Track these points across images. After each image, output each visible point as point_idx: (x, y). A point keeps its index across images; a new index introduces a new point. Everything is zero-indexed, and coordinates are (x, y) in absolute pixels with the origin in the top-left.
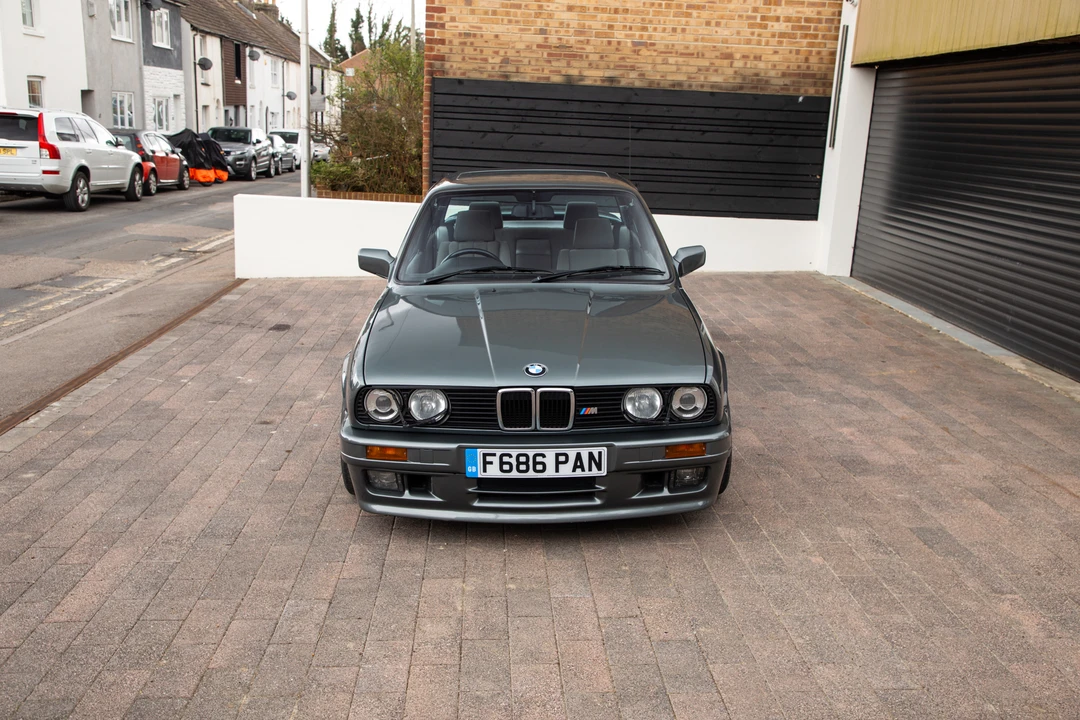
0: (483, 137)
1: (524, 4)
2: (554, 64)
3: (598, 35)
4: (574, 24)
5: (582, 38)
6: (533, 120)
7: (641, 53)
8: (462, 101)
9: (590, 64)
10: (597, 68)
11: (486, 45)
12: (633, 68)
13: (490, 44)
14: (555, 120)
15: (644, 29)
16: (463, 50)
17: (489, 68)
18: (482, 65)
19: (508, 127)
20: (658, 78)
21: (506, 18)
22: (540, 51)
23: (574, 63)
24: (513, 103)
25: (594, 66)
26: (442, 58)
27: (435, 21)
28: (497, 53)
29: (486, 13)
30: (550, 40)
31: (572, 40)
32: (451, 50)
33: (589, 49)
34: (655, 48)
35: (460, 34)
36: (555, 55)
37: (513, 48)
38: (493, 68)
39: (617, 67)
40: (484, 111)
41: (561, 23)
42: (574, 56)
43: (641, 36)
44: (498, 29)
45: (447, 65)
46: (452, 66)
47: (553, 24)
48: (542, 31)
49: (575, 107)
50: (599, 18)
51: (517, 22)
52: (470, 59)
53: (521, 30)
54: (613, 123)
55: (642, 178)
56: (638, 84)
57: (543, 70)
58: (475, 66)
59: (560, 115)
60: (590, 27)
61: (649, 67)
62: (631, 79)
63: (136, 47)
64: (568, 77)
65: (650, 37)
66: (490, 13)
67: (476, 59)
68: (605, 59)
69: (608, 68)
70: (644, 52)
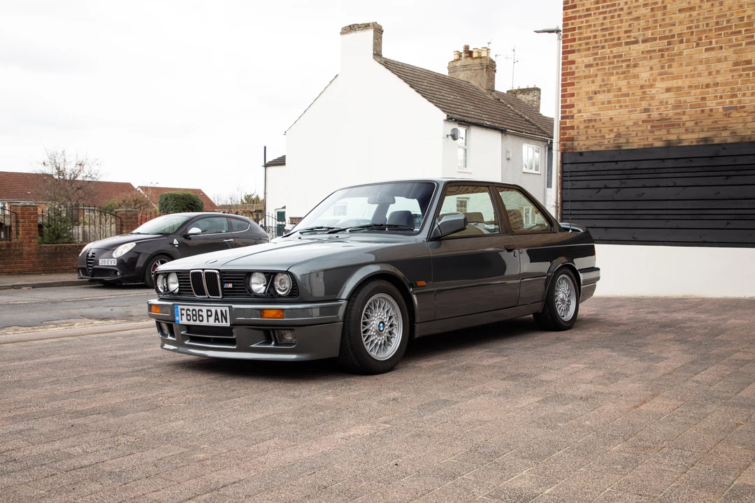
0: (598, 192)
1: (631, 92)
2: (656, 133)
3: (692, 107)
4: (672, 101)
5: (679, 111)
6: (636, 176)
7: (731, 116)
8: (582, 167)
9: (686, 130)
10: (693, 132)
11: (604, 126)
12: (725, 129)
13: (606, 125)
14: (654, 176)
15: (734, 96)
16: (587, 132)
17: (606, 142)
18: (600, 141)
19: (616, 184)
20: (749, 133)
21: (618, 105)
22: (645, 125)
23: (673, 131)
24: (620, 166)
25: (690, 130)
26: (572, 139)
27: (568, 114)
28: (611, 131)
29: (603, 103)
30: (652, 116)
31: (671, 113)
32: (578, 132)
33: (685, 118)
34: (745, 109)
35: (585, 121)
36: (658, 126)
37: (624, 125)
38: (609, 142)
39: (710, 130)
40: (598, 173)
41: (661, 102)
42: (673, 125)
43: (732, 102)
44: (611, 113)
45: (576, 143)
46: (579, 144)
47: (655, 103)
48: (646, 110)
49: (670, 164)
50: (692, 93)
51: (626, 106)
52: (592, 137)
53: (630, 111)
54: (705, 174)
55: (733, 217)
56: (730, 140)
57: (647, 139)
58: (596, 142)
59: (657, 171)
60: (685, 102)
61: (741, 126)
62: (725, 136)
63: (543, 176)
64: (668, 141)
65: (740, 102)
66: (606, 103)
67: (596, 137)
68: (700, 124)
69: (703, 131)
70: (735, 114)
